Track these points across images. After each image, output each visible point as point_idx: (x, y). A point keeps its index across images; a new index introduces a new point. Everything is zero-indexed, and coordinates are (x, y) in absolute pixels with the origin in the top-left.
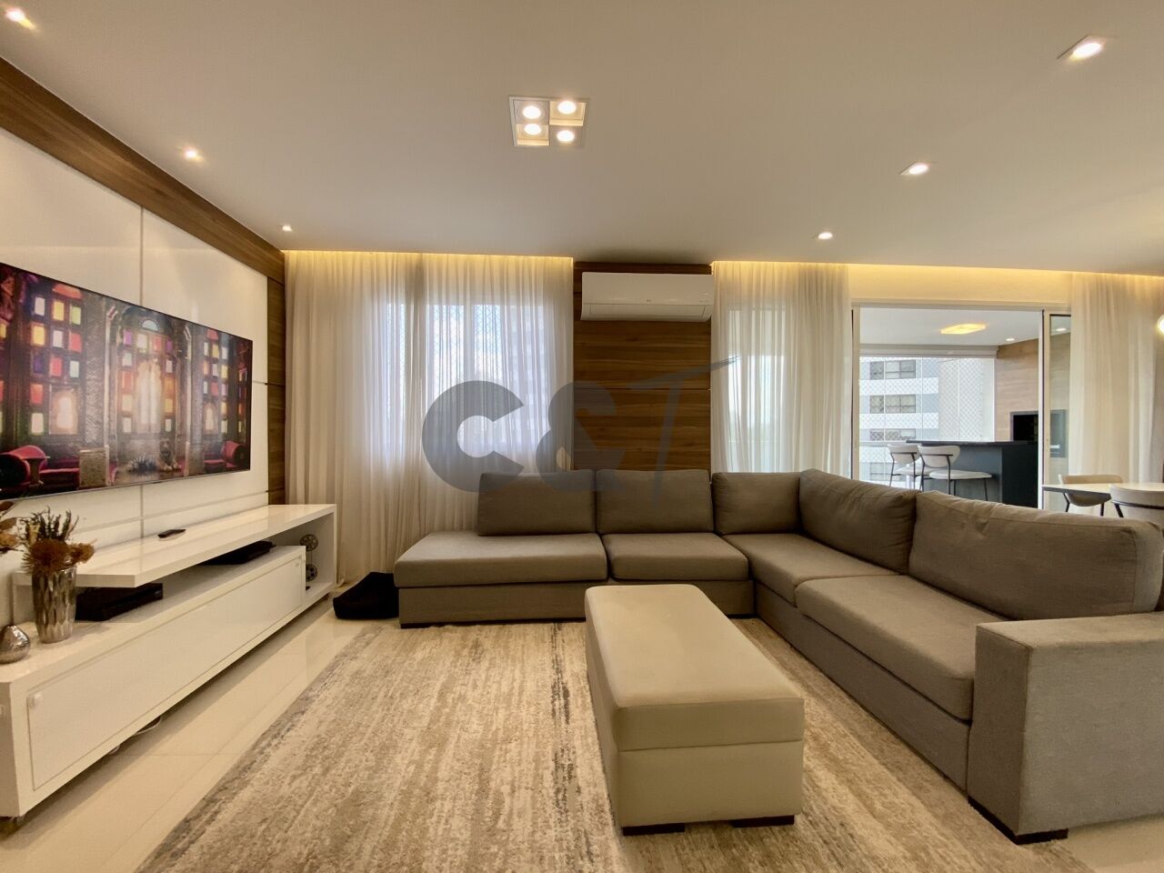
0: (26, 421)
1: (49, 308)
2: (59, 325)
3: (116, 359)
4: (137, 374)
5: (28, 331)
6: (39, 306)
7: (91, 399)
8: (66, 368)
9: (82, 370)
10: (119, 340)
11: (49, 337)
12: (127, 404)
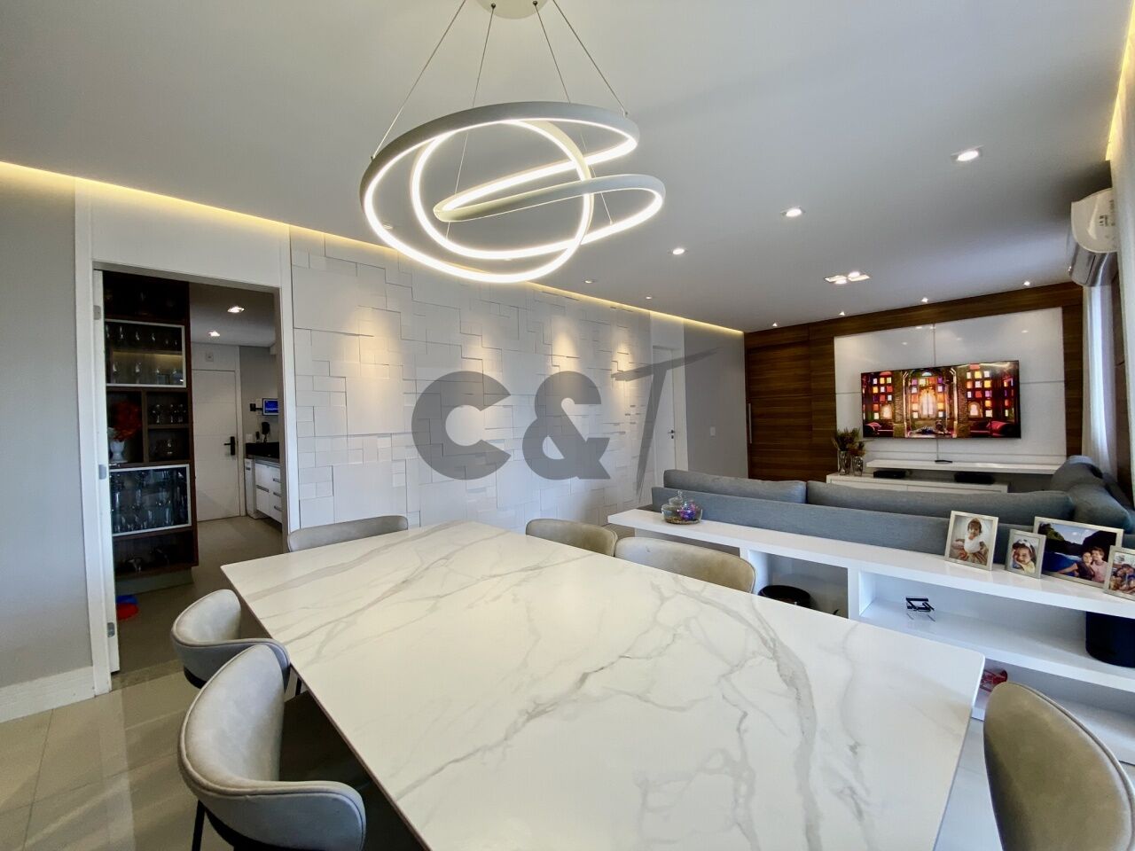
0: (873, 416)
1: (878, 381)
2: (882, 385)
3: (909, 391)
4: (920, 395)
5: (872, 390)
6: (875, 381)
7: (897, 407)
8: (886, 398)
9: (893, 398)
10: (909, 384)
11: (879, 389)
12: (915, 407)
